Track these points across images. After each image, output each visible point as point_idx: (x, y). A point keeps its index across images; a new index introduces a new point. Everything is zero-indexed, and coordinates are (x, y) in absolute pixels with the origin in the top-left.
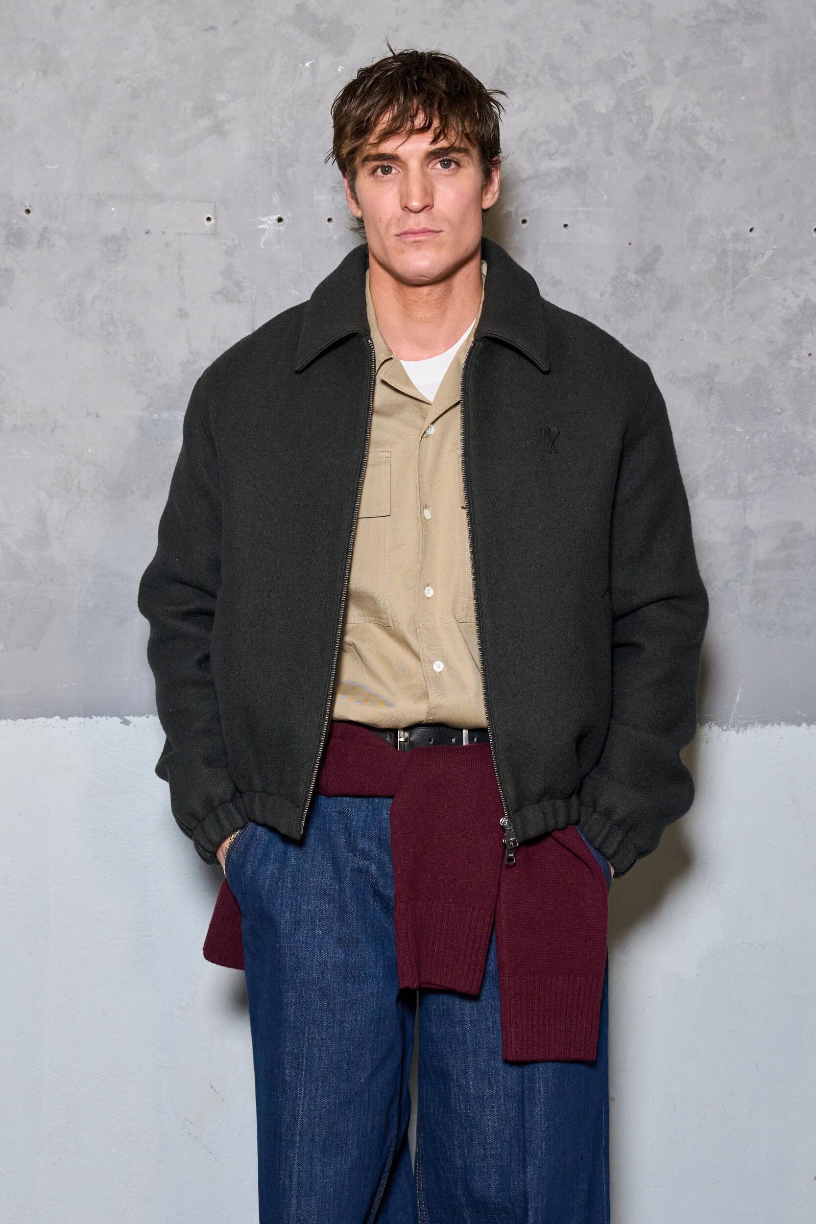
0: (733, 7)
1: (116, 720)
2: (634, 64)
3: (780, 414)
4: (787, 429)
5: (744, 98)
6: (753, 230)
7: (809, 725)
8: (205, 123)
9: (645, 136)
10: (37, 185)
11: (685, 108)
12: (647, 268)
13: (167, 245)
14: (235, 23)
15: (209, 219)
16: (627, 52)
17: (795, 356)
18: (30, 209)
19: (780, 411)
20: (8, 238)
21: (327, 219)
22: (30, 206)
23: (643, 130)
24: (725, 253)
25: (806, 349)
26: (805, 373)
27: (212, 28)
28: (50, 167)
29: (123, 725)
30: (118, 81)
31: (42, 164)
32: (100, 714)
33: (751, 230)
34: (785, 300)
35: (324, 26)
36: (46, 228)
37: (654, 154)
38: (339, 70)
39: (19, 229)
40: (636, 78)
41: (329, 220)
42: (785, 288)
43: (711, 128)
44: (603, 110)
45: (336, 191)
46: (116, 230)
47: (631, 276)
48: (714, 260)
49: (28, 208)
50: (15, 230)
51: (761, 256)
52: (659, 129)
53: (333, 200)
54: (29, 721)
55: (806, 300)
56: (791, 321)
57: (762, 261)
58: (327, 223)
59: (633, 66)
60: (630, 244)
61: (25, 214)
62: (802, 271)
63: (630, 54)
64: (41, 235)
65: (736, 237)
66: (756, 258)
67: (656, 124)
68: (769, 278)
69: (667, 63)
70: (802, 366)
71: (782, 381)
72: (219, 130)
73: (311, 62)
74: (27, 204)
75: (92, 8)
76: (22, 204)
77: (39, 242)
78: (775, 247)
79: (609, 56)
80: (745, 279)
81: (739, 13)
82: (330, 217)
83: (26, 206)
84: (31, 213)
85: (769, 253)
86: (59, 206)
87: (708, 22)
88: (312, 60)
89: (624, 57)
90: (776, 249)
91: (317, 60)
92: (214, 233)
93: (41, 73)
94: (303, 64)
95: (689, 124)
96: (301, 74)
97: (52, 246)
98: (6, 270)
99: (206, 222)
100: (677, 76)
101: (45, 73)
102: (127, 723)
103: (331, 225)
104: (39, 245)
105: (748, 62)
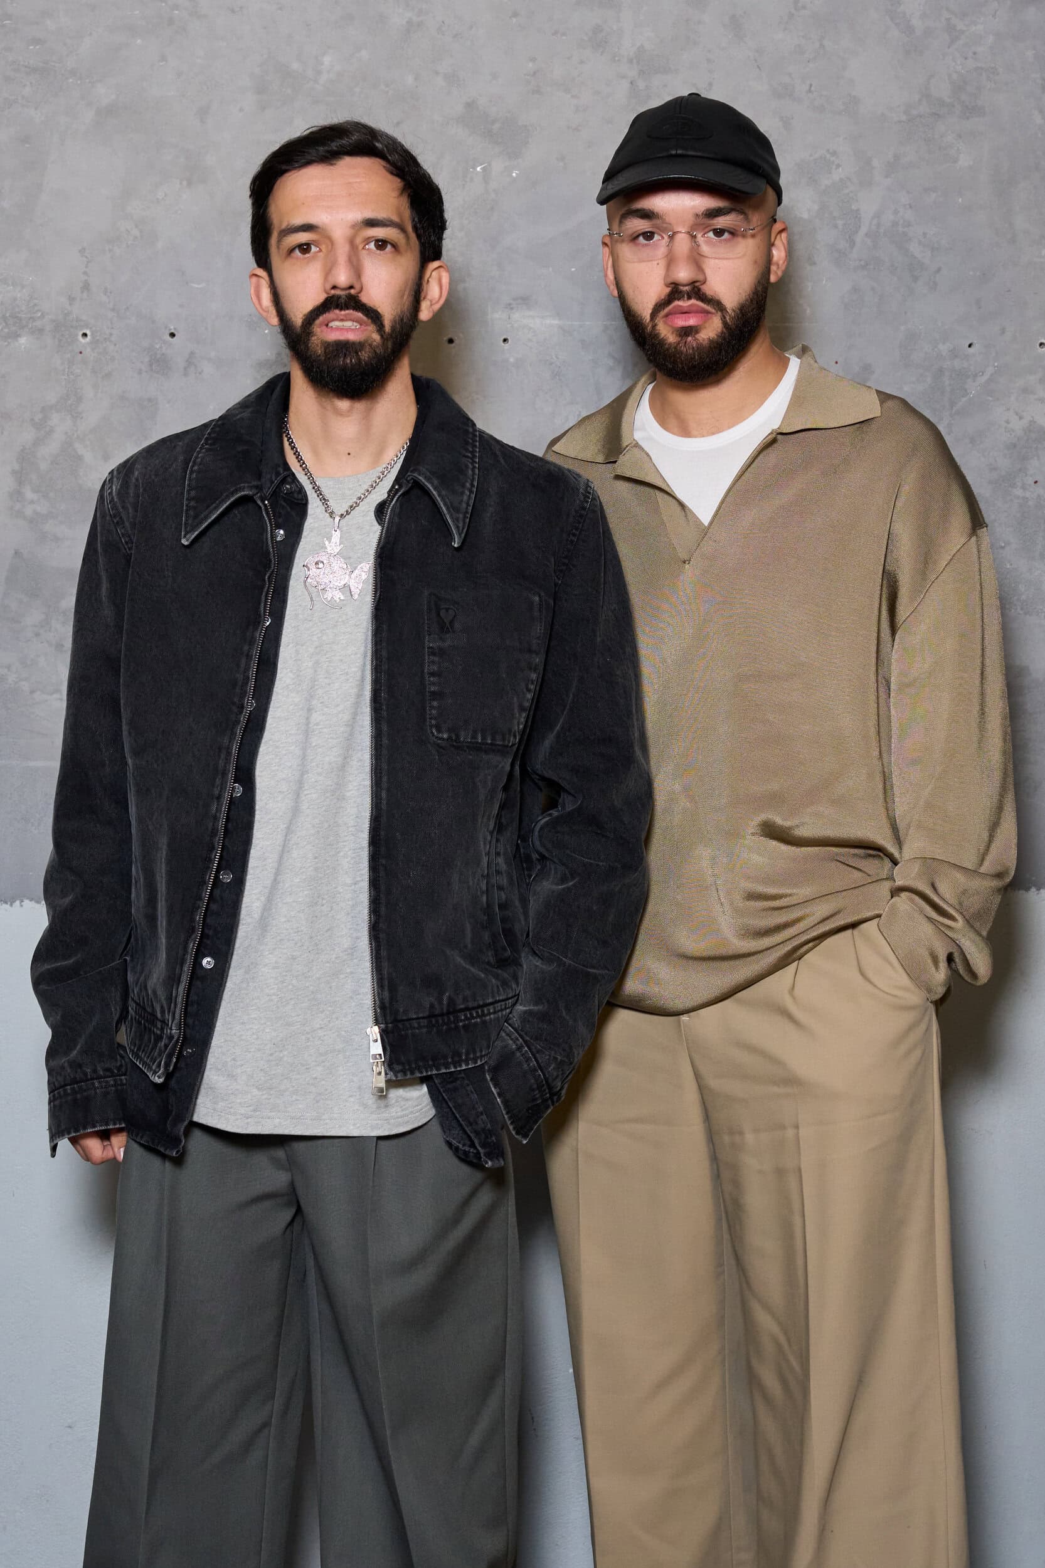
0: (948, 100)
2: (838, 164)
3: (1003, 548)
4: (1011, 565)
5: (960, 200)
6: (972, 346)
7: (1038, 889)
9: (852, 243)
10: (181, 306)
11: (896, 212)
16: (831, 151)
17: (1019, 484)
18: (176, 333)
19: (1003, 545)
20: (151, 365)
21: (502, 339)
22: (175, 329)
23: (850, 237)
24: (941, 371)
25: (1031, 476)
26: (1030, 503)
28: (196, 286)
31: (187, 283)
33: (970, 346)
34: (1008, 422)
35: (497, 126)
36: (192, 353)
37: (862, 263)
38: (514, 174)
39: (163, 354)
40: (841, 180)
41: (505, 340)
42: (1008, 409)
43: (925, 234)
44: (805, 216)
45: (512, 309)
46: (267, 353)
48: (929, 380)
49: (173, 331)
50: (158, 356)
51: (981, 374)
52: (866, 235)
53: (509, 318)
55: (1031, 423)
56: (1015, 446)
57: (982, 379)
58: (503, 344)
59: (838, 166)
60: (837, 363)
61: (169, 338)
62: (1025, 391)
63: (834, 153)
64: (187, 361)
65: (954, 354)
66: (975, 376)
67: (864, 229)
68: (990, 399)
69: (875, 163)
70: (1028, 494)
71: (1005, 511)
73: (482, 166)
74: (172, 327)
75: (241, 110)
76: (166, 327)
77: (185, 369)
78: (996, 364)
79: (811, 156)
80: (964, 399)
81: (953, 106)
82: (505, 337)
83: (170, 329)
84: (176, 339)
85: (990, 370)
86: (206, 329)
87: (921, 117)
88: (484, 164)
89: (828, 156)
90: (997, 367)
91: (490, 165)
93: (185, 183)
94: (474, 168)
95: (901, 229)
96: (472, 180)
97: (200, 373)
98: (150, 400)
100: (887, 177)
101: (190, 183)
103: (506, 346)
104: (186, 374)
105: (965, 161)
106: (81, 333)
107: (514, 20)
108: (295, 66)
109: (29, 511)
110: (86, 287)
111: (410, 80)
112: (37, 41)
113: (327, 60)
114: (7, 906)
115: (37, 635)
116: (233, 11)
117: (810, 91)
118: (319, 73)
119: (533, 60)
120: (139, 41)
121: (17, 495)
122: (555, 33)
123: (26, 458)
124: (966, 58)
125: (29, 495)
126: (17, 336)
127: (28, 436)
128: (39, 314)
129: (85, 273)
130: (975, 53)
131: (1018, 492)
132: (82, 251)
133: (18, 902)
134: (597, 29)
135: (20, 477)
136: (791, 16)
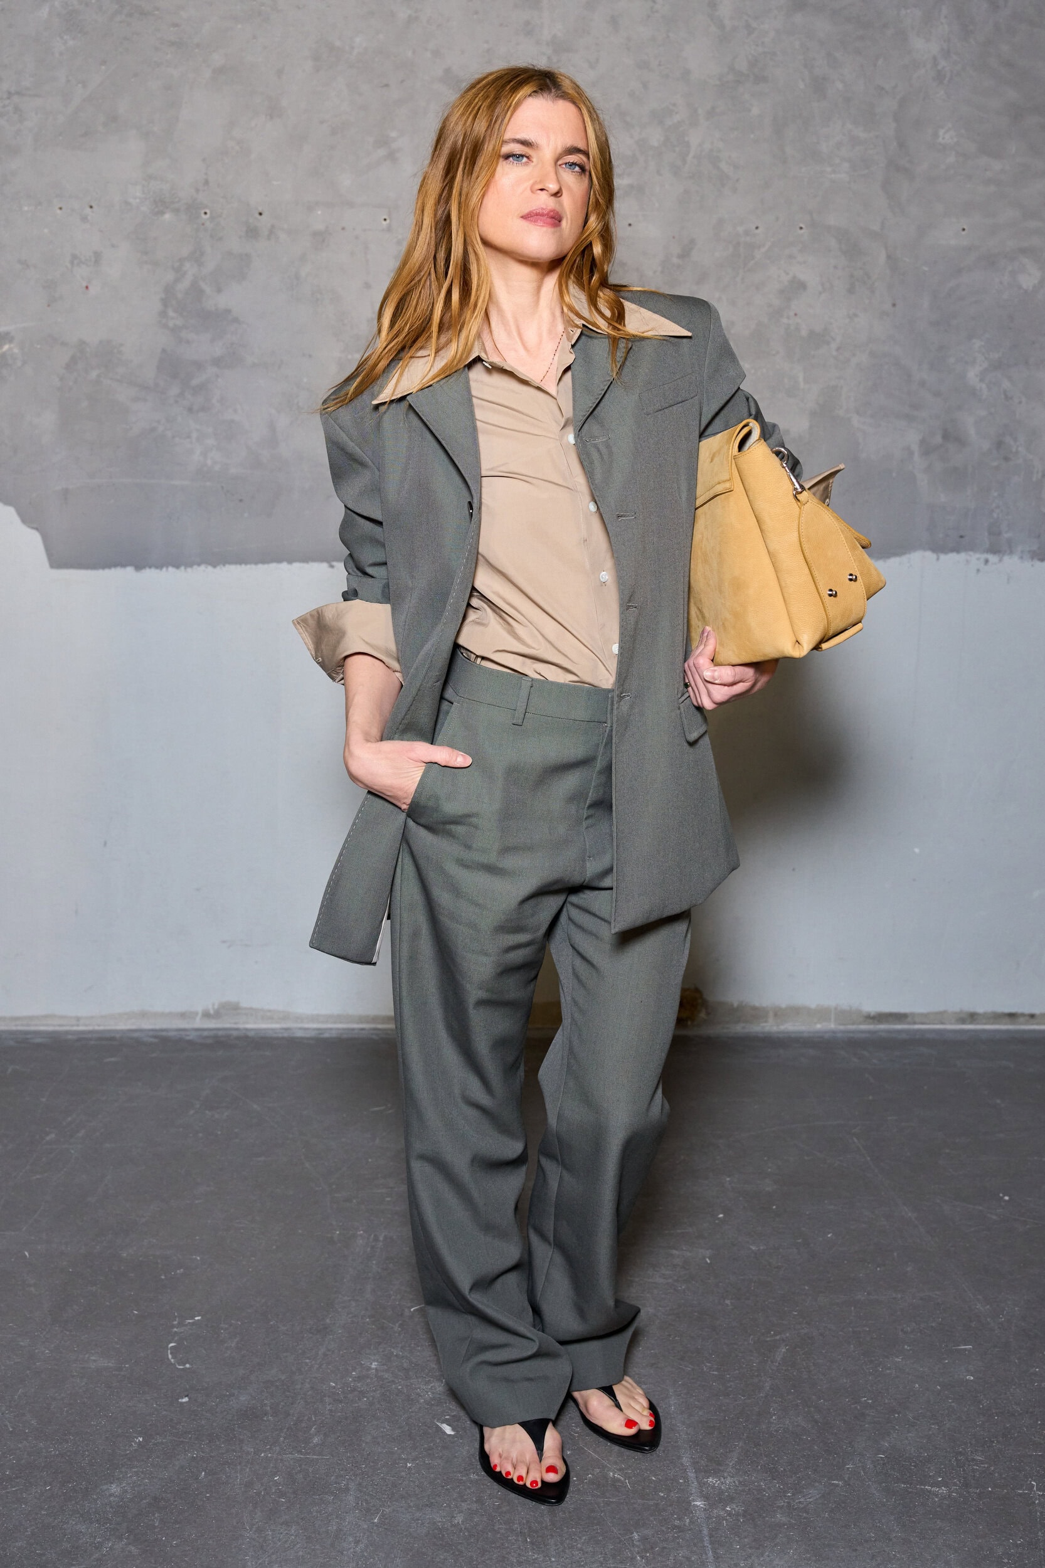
0: (745, 72)
1: (325, 565)
3: (775, 355)
4: (780, 366)
5: (752, 136)
8: (382, 152)
9: (685, 162)
10: (266, 196)
11: (712, 143)
12: (685, 255)
13: (357, 238)
14: (402, 81)
15: (385, 220)
16: (672, 103)
17: (785, 315)
18: (263, 213)
20: (247, 233)
23: (683, 158)
24: (738, 244)
25: (793, 310)
26: (792, 327)
27: (387, 85)
28: (275, 183)
29: (330, 570)
30: (322, 122)
31: (270, 181)
32: (314, 560)
33: (757, 228)
34: (779, 277)
36: (273, 226)
37: (691, 174)
39: (255, 226)
40: (678, 121)
42: (779, 268)
43: (730, 157)
44: (656, 144)
46: (320, 226)
47: (675, 260)
48: (731, 249)
49: (261, 211)
50: (252, 227)
51: (763, 246)
52: (694, 157)
54: (266, 566)
55: (794, 277)
56: (783, 291)
57: (763, 250)
59: (677, 113)
60: (674, 237)
61: (258, 216)
62: (791, 257)
63: (674, 105)
64: (269, 231)
65: (747, 233)
66: (760, 247)
67: (692, 154)
68: (768, 261)
69: (700, 111)
70: (790, 322)
71: (777, 332)
72: (392, 157)
74: (260, 209)
75: (303, 71)
76: (256, 209)
77: (268, 236)
78: (772, 240)
79: (660, 106)
80: (752, 262)
81: (749, 76)
84: (263, 216)
85: (769, 243)
86: (282, 210)
87: (728, 82)
89: (671, 107)
90: (773, 242)
92: (389, 229)
93: (268, 117)
95: (715, 154)
97: (278, 238)
98: (247, 254)
99: (384, 223)
100: (707, 120)
101: (271, 117)
102: (332, 567)
104: (269, 238)
105: (755, 111)
106: (203, 212)
107: (475, 17)
108: (338, 43)
109: (171, 324)
110: (207, 182)
111: (410, 54)
112: (176, 25)
113: (358, 40)
114: (158, 571)
115: (176, 402)
116: (299, 8)
117: (660, 65)
118: (353, 48)
119: (487, 42)
120: (239, 26)
121: (163, 314)
122: (501, 25)
123: (169, 290)
124: (757, 45)
125: (171, 313)
126: (162, 213)
127: (170, 276)
128: (177, 200)
129: (206, 174)
130: (763, 43)
131: (785, 320)
132: (204, 160)
133: (164, 569)
134: (527, 23)
135: (165, 302)
136: (649, 16)
